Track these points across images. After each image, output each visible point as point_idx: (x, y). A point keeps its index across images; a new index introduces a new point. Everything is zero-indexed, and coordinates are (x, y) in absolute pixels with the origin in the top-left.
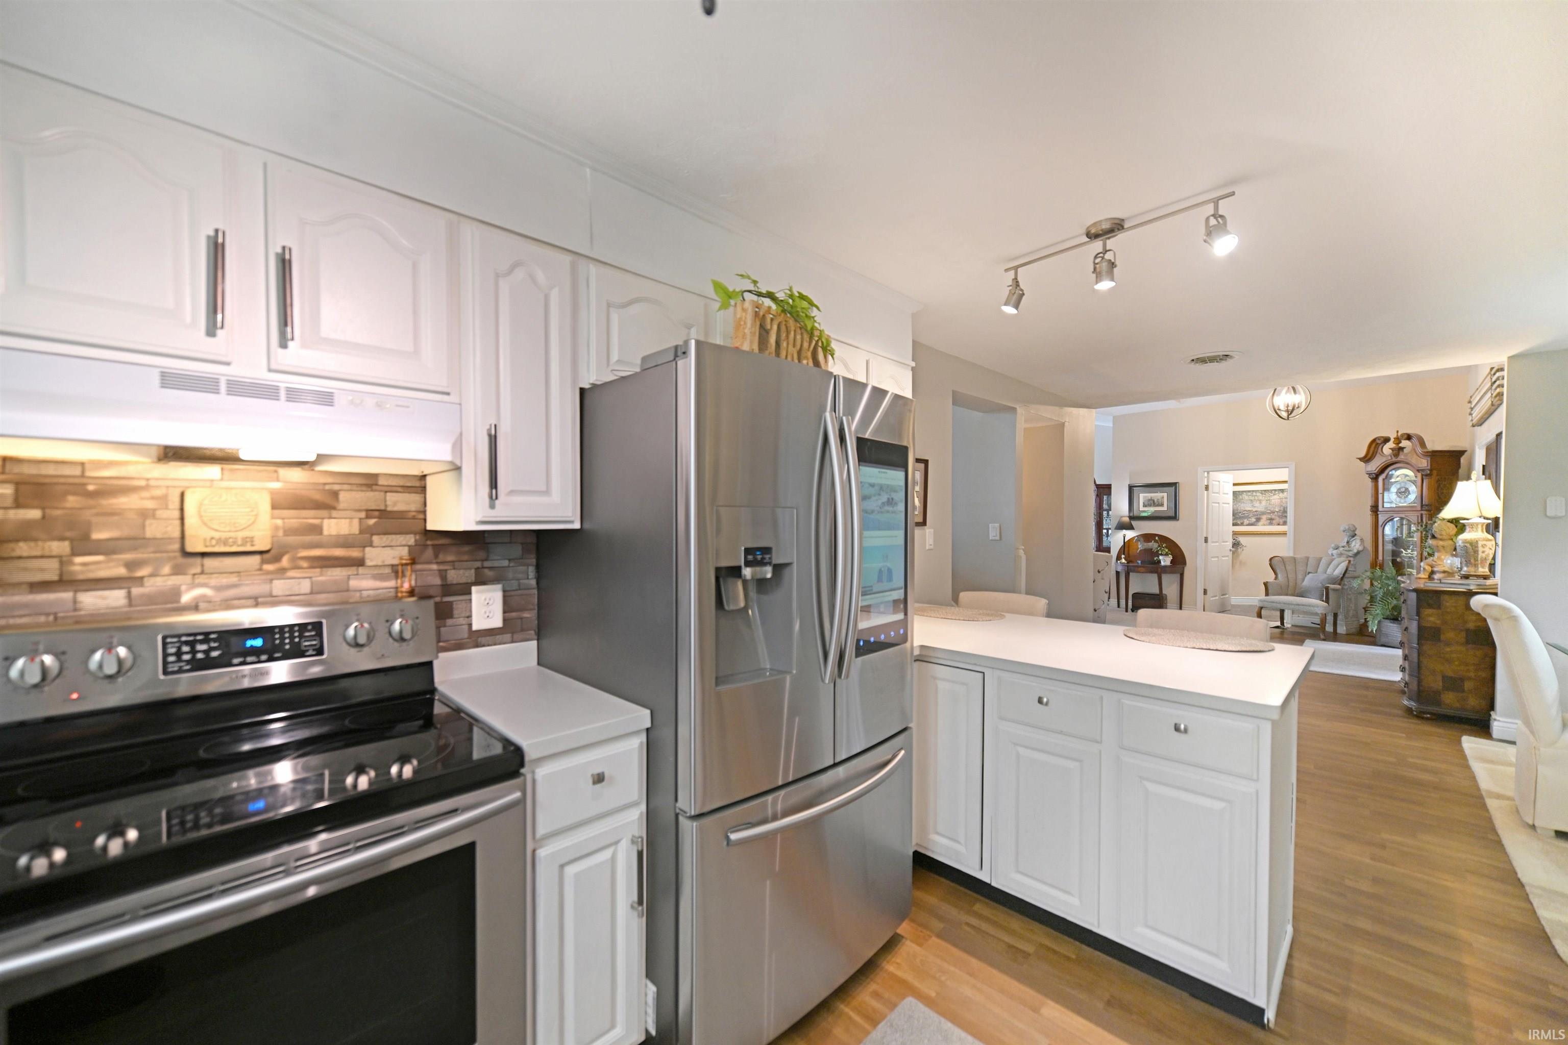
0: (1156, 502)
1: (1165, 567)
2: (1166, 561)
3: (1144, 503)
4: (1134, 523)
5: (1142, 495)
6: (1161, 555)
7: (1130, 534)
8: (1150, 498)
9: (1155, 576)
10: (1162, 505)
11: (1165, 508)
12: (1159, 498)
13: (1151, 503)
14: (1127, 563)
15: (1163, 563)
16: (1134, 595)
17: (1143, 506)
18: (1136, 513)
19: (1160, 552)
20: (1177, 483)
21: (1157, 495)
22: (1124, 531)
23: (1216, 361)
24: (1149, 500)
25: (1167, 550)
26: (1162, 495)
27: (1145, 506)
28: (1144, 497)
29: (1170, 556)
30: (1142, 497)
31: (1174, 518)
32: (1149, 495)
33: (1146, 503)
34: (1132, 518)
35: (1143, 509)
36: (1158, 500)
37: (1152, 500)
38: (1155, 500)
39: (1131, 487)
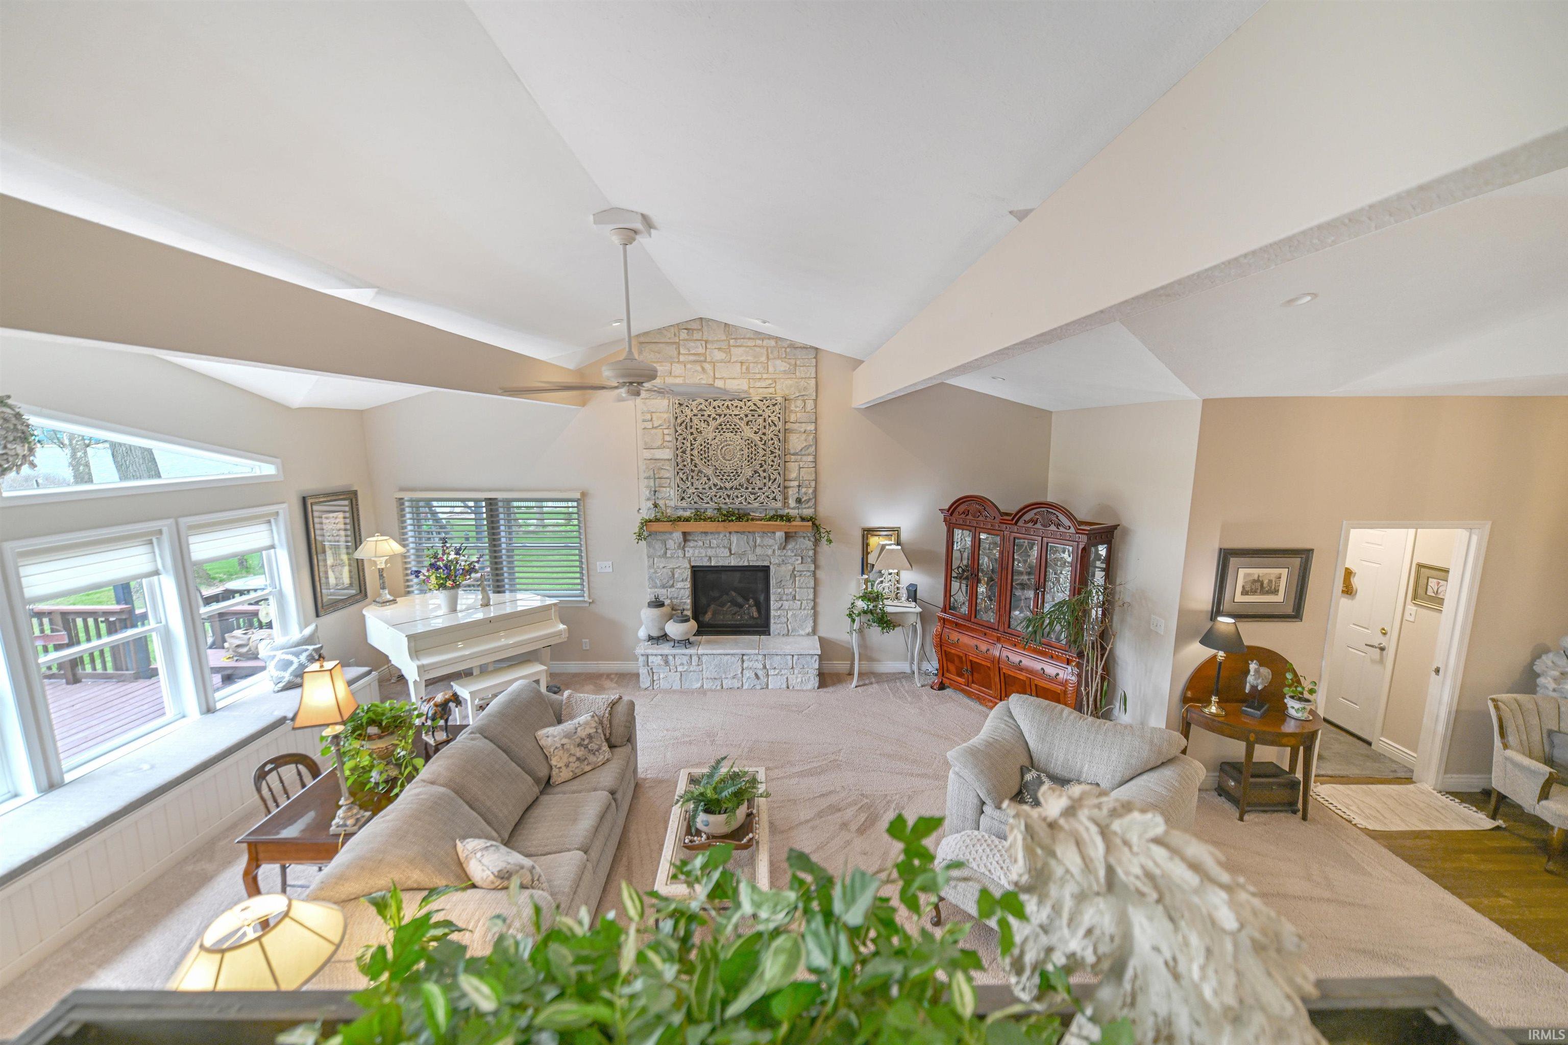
0: (1265, 585)
3: (1243, 587)
5: (1242, 572)
8: (1256, 577)
10: (1275, 592)
11: (1280, 598)
12: (1273, 578)
13: (1257, 587)
17: (1242, 594)
18: (1228, 605)
20: (1308, 550)
21: (1266, 573)
24: (1254, 581)
26: (1276, 573)
27: (1245, 592)
28: (1246, 575)
30: (1243, 574)
31: (1294, 617)
32: (1256, 572)
33: (1248, 589)
34: (1219, 617)
35: (1239, 598)
36: (1270, 581)
37: (1259, 581)
38: (1266, 582)
39: (1227, 554)
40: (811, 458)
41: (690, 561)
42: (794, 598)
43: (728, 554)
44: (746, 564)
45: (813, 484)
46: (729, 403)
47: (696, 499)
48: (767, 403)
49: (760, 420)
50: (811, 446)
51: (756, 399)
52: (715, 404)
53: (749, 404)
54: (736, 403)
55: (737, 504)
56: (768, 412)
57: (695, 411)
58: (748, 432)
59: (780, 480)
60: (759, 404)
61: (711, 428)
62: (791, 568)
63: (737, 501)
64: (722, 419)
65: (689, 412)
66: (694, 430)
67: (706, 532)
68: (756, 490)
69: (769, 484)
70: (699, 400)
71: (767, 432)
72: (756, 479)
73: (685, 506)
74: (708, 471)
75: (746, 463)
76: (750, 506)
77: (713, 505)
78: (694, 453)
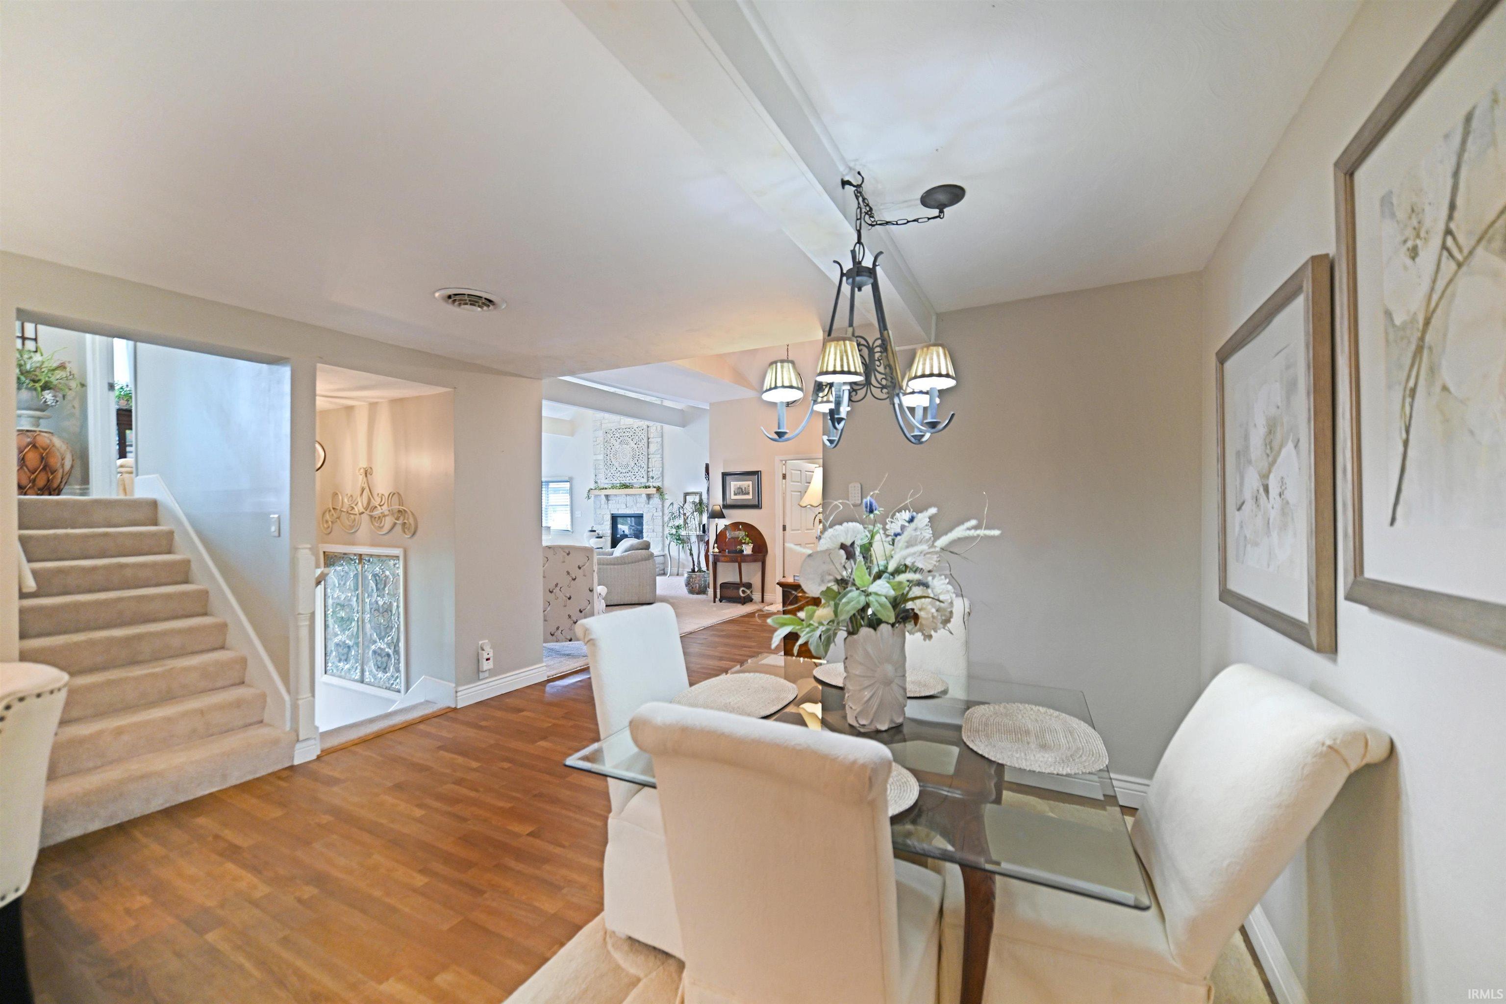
0: (743, 490)
1: (748, 555)
2: (748, 549)
3: (733, 491)
4: (725, 511)
6: (744, 543)
7: (722, 523)
8: (739, 486)
9: (737, 565)
10: (748, 493)
11: (750, 497)
12: (746, 486)
13: (741, 491)
14: (719, 552)
15: (745, 553)
16: (722, 585)
18: (729, 502)
19: (743, 541)
20: (759, 471)
21: (744, 484)
22: (716, 519)
23: (477, 304)
24: (738, 488)
25: (748, 539)
26: (748, 484)
27: (735, 494)
28: (735, 485)
29: (750, 544)
30: (733, 485)
31: (758, 506)
32: (739, 483)
33: (736, 492)
34: (726, 506)
35: (733, 497)
36: (745, 488)
37: (740, 488)
38: (743, 488)
39: (725, 475)
40: (659, 456)
41: (610, 511)
42: (653, 531)
43: (625, 507)
44: (633, 513)
45: (661, 469)
46: (625, 430)
47: (612, 479)
48: (640, 429)
49: (637, 438)
50: (659, 449)
51: (635, 427)
52: (619, 431)
53: (633, 430)
54: (628, 430)
55: (627, 481)
56: (640, 434)
57: (612, 435)
58: (632, 444)
59: (646, 467)
60: (636, 429)
61: (618, 443)
62: (651, 514)
63: (628, 479)
64: (621, 438)
65: (610, 437)
66: (611, 445)
67: (616, 495)
68: (636, 473)
69: (641, 470)
70: (613, 430)
71: (640, 443)
72: (635, 468)
73: (607, 482)
74: (616, 464)
75: (631, 459)
76: (633, 481)
77: (618, 482)
78: (611, 455)
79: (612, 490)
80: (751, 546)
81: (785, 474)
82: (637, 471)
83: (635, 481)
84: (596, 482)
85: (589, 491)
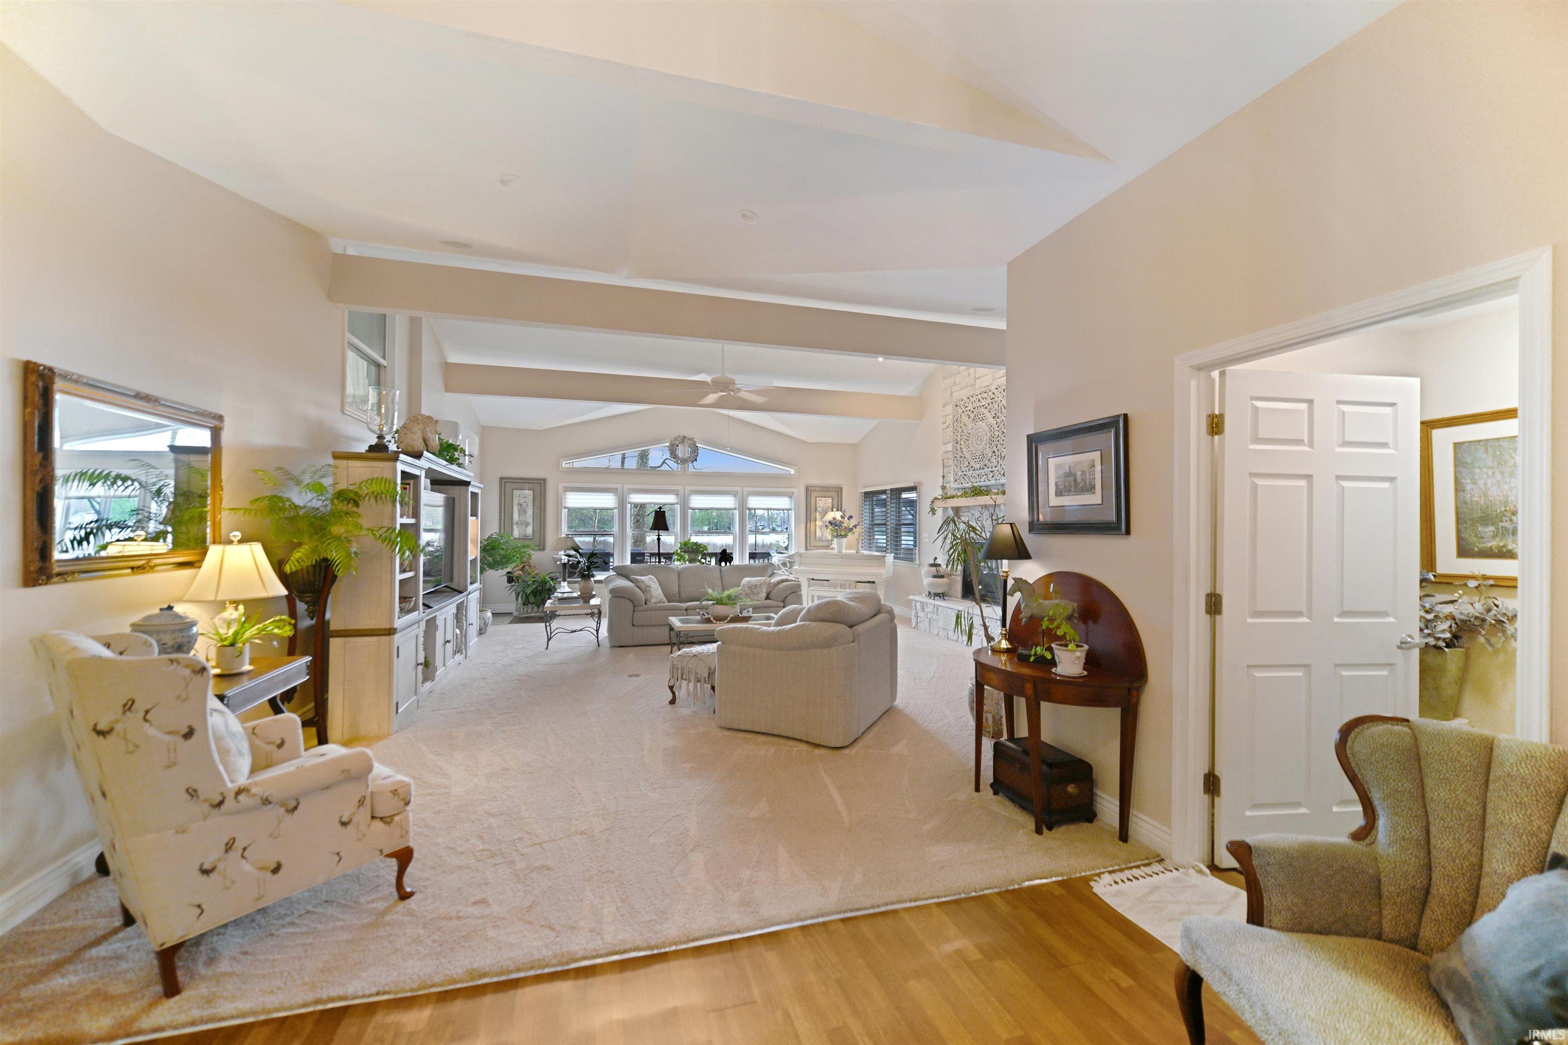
0: (1079, 479)
1: (1067, 680)
2: (1074, 662)
3: (1056, 484)
4: (1033, 542)
5: (1053, 463)
8: (1068, 468)
10: (1091, 489)
11: (1095, 498)
12: (1086, 468)
13: (1073, 482)
17: (1056, 496)
18: (1043, 513)
20: (1119, 417)
21: (1078, 461)
22: (1007, 564)
24: (1067, 475)
26: (1093, 459)
27: (1059, 493)
28: (1058, 467)
30: (1056, 465)
31: (1119, 525)
32: (1070, 460)
33: (1061, 486)
34: (1037, 526)
35: (1054, 501)
36: (1084, 473)
37: (1072, 474)
38: (1079, 474)
39: (1034, 442)
46: (980, 396)
47: (963, 480)
48: (999, 390)
49: (996, 406)
51: (993, 388)
52: (972, 400)
53: (990, 393)
54: (983, 395)
55: (982, 482)
56: (1000, 398)
57: (963, 409)
58: (990, 418)
60: (995, 391)
61: (971, 419)
63: (983, 478)
64: (976, 411)
65: (960, 411)
66: (962, 425)
67: (968, 507)
68: (994, 469)
69: (1001, 462)
70: (965, 399)
71: (1000, 415)
72: (993, 460)
73: (956, 486)
74: (968, 455)
75: (988, 446)
76: (990, 483)
77: (970, 485)
78: (962, 442)
79: (964, 499)
80: (1080, 654)
81: (1221, 416)
82: (995, 464)
83: (993, 482)
84: (943, 488)
85: (932, 502)
